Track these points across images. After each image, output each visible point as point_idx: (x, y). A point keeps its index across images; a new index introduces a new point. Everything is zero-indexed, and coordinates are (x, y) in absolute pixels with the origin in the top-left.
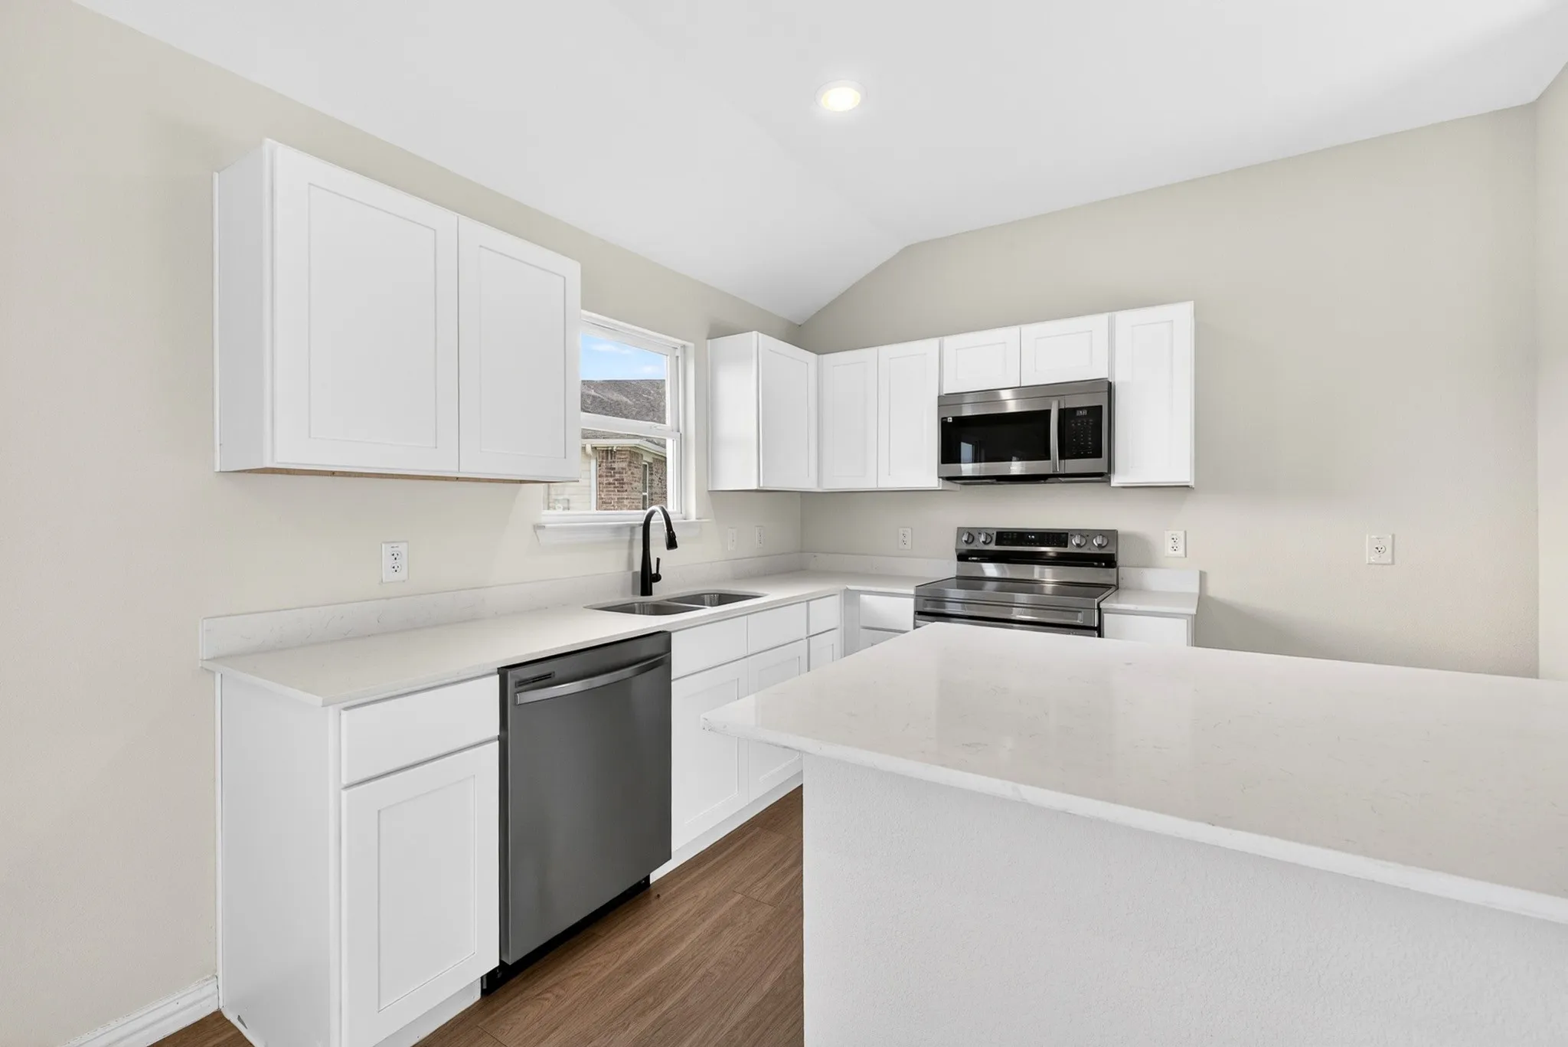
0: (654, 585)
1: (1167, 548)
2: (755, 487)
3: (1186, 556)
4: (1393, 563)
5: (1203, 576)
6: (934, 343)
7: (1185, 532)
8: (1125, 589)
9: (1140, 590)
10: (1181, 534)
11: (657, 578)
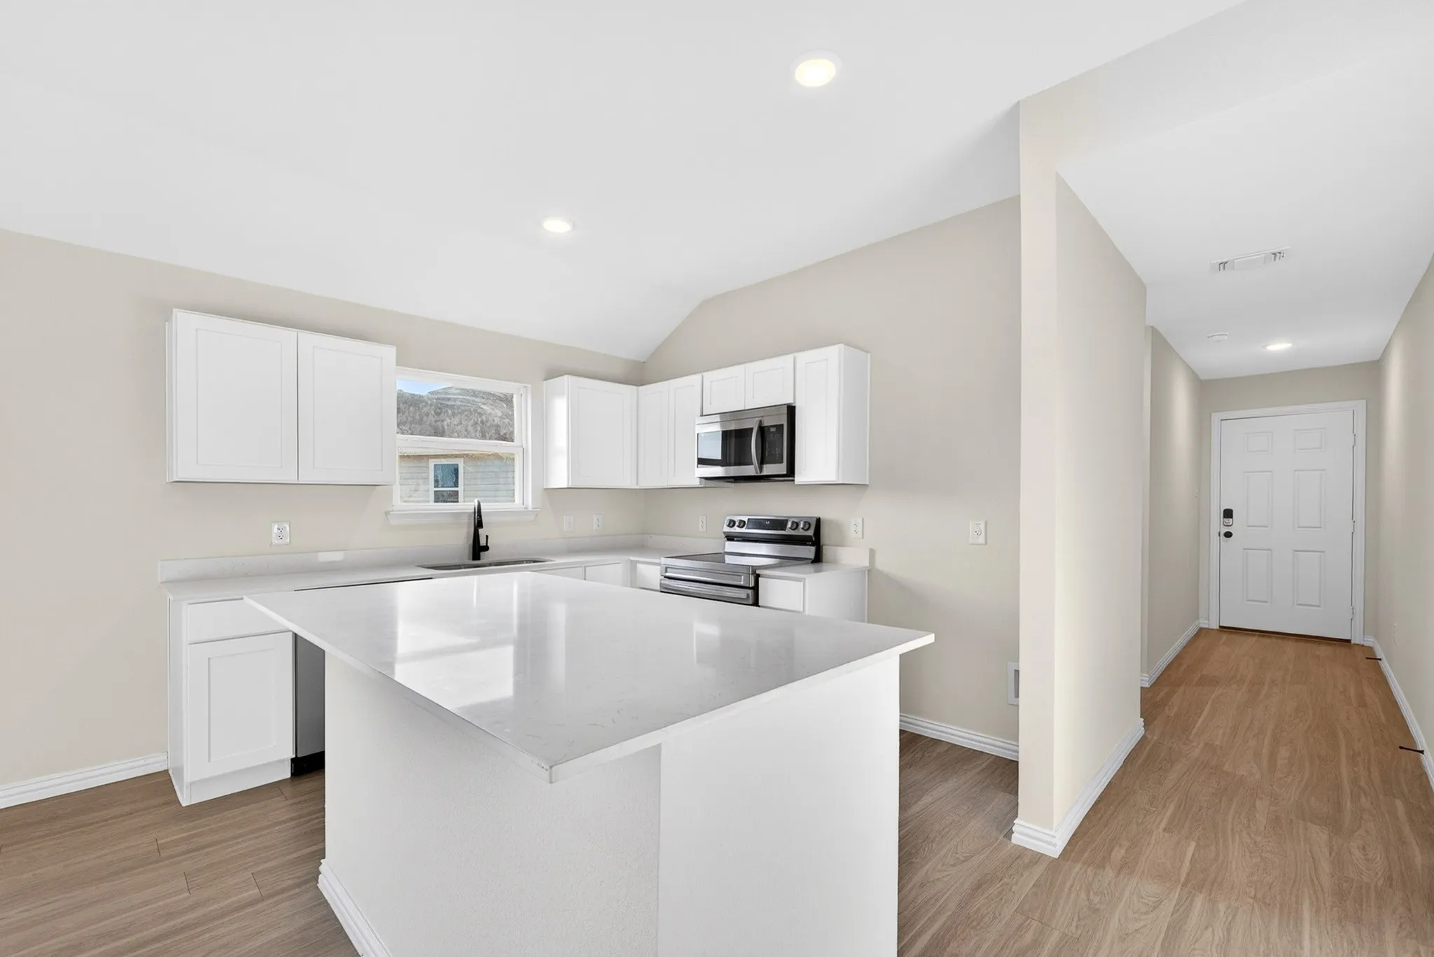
0: (482, 553)
1: (852, 532)
2: (566, 486)
3: (863, 538)
4: (986, 544)
5: (872, 553)
6: (697, 377)
7: (863, 519)
8: (827, 562)
9: (834, 562)
10: (860, 521)
11: (486, 548)
